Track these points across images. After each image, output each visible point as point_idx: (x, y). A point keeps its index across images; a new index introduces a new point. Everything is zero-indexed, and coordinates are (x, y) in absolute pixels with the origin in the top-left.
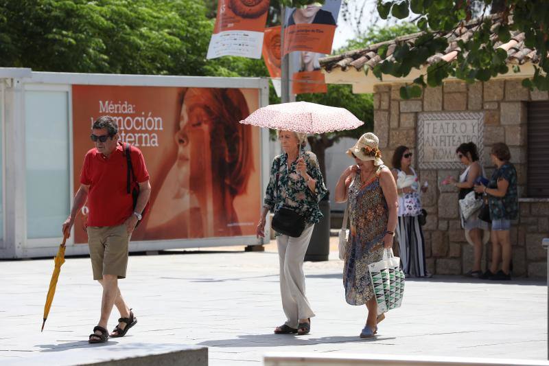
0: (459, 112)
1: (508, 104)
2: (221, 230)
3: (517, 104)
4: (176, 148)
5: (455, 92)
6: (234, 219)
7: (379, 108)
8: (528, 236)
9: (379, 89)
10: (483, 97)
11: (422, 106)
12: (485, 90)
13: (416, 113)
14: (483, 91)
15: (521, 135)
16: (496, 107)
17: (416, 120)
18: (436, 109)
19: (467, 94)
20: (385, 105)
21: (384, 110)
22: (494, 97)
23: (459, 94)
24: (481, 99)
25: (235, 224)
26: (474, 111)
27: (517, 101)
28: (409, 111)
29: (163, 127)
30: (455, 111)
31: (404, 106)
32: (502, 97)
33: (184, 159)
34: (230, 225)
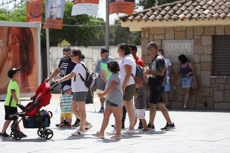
0: (182, 39)
1: (205, 36)
2: (23, 90)
3: (210, 37)
4: (7, 54)
5: (180, 31)
6: (28, 86)
7: (144, 38)
8: (214, 92)
9: (144, 30)
10: (193, 33)
11: (165, 37)
12: (195, 30)
13: (162, 40)
14: (194, 31)
15: (211, 49)
16: (200, 37)
17: (162, 43)
18: (171, 38)
19: (186, 32)
20: (147, 36)
21: (146, 39)
22: (199, 33)
23: (182, 32)
24: (193, 34)
25: (28, 88)
26: (189, 39)
27: (210, 35)
28: (158, 39)
29: (3, 44)
30: (180, 39)
31: (156, 37)
32: (203, 33)
33: (10, 59)
34: (27, 88)
